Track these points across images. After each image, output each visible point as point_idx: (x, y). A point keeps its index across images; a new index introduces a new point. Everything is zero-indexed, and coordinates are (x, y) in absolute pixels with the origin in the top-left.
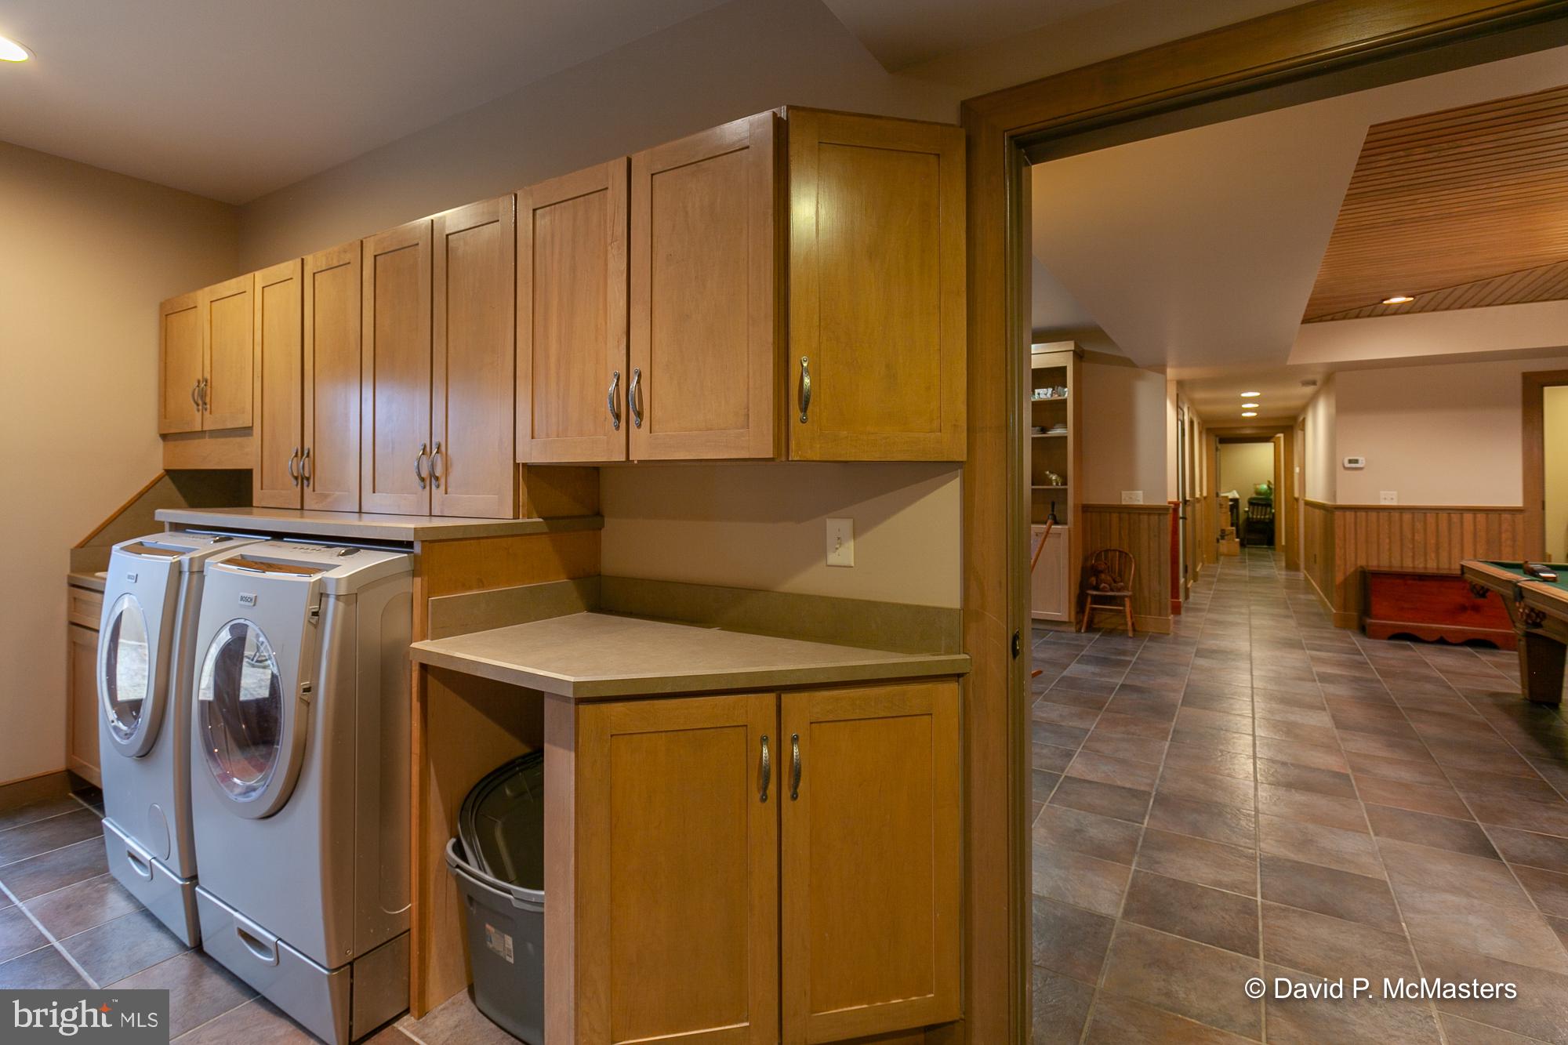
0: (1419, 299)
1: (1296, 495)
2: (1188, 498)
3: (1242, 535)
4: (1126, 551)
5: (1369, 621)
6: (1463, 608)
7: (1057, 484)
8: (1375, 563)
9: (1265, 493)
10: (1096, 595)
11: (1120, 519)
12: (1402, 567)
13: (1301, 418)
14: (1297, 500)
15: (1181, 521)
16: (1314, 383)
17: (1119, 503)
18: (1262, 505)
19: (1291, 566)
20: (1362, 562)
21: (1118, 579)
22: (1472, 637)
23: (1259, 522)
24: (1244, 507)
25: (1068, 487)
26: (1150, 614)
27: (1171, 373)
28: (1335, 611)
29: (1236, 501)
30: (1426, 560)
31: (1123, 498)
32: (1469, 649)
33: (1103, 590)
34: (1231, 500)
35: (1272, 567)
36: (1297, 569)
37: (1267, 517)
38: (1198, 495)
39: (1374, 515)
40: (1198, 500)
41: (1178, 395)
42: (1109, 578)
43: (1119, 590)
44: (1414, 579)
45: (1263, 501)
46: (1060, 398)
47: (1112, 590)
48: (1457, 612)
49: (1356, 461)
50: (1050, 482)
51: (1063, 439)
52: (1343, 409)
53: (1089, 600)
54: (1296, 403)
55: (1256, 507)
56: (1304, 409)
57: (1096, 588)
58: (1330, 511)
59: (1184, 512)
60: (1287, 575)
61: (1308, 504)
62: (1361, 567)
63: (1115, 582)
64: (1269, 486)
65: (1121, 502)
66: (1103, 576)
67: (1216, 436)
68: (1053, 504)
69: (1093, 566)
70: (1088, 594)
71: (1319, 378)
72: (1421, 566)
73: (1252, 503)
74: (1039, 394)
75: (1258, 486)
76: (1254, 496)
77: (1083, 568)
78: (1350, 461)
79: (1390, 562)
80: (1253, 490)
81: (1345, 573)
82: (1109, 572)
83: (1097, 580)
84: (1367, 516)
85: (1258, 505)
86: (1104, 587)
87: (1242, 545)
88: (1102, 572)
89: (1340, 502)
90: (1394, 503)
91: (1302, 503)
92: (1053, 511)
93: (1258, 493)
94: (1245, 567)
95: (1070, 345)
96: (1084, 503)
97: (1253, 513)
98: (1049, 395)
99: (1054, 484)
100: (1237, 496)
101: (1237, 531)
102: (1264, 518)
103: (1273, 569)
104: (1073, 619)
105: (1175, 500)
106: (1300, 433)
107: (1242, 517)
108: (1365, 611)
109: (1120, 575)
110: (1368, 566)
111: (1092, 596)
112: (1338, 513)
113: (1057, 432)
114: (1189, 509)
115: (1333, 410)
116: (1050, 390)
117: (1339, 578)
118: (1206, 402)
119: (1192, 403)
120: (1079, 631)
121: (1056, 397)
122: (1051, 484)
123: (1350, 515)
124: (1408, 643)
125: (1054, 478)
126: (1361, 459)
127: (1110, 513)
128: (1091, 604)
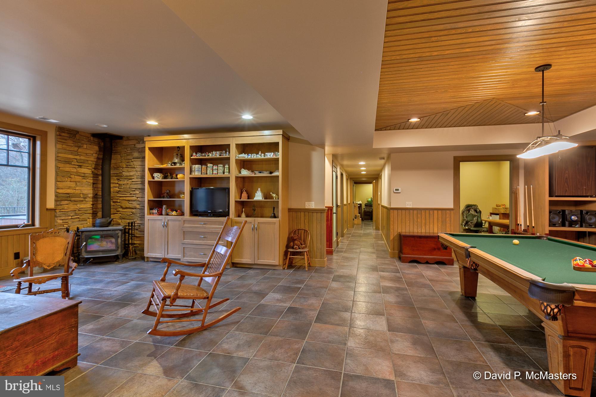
0: (422, 120)
1: (379, 203)
2: (339, 204)
3: (363, 217)
4: (307, 229)
5: (402, 256)
6: (435, 249)
7: (276, 199)
8: (404, 231)
9: (370, 202)
10: (292, 251)
11: (305, 215)
12: (413, 232)
13: (381, 174)
14: (379, 204)
15: (335, 215)
16: (384, 159)
17: (304, 208)
18: (369, 206)
19: (377, 229)
20: (400, 231)
21: (303, 243)
22: (438, 260)
23: (368, 212)
24: (363, 206)
25: (279, 200)
26: (317, 258)
27: (328, 149)
28: (390, 251)
29: (361, 204)
30: (421, 230)
31: (306, 205)
32: (436, 266)
33: (296, 249)
34: (359, 204)
35: (371, 229)
36: (379, 230)
37: (371, 210)
38: (345, 202)
39: (404, 211)
40: (345, 205)
41: (333, 160)
42: (299, 243)
43: (303, 248)
44: (418, 238)
45: (369, 205)
46: (276, 157)
47: (299, 248)
48: (432, 251)
49: (398, 190)
50: (272, 198)
51: (278, 177)
52: (394, 169)
53: (289, 253)
54: (379, 168)
55: (367, 207)
56: (381, 171)
57: (293, 248)
58: (389, 210)
59: (337, 210)
60: (376, 232)
61: (382, 206)
62: (399, 233)
63: (302, 245)
64: (371, 199)
65: (305, 207)
66: (296, 242)
67: (353, 181)
68: (274, 208)
69: (292, 237)
70: (288, 251)
71: (385, 156)
72: (420, 231)
73: (366, 205)
74: (267, 155)
75: (368, 199)
76: (367, 203)
77: (288, 238)
78: (396, 190)
79: (409, 230)
80: (366, 201)
81: (394, 235)
82: (299, 240)
83: (293, 244)
84: (401, 212)
85: (368, 206)
86: (296, 247)
87: (362, 220)
88: (295, 240)
89: (392, 206)
90: (411, 207)
91: (380, 206)
92: (274, 212)
93: (368, 202)
94: (362, 229)
95: (280, 132)
96: (289, 207)
97: (366, 209)
98: (271, 156)
99: (274, 199)
100: (361, 203)
101: (361, 216)
102: (370, 211)
103: (371, 230)
104: (281, 263)
105: (331, 205)
106: (380, 180)
107: (363, 210)
108: (401, 251)
109: (304, 241)
110: (402, 232)
111: (290, 252)
112: (391, 211)
113: (274, 174)
114: (339, 209)
115: (390, 168)
116: (272, 153)
117: (392, 238)
118: (348, 166)
119: (342, 166)
120: (284, 269)
121: (275, 157)
122: (273, 199)
123: (396, 211)
124: (416, 264)
125: (274, 196)
126: (399, 189)
127: (300, 212)
128: (290, 256)
